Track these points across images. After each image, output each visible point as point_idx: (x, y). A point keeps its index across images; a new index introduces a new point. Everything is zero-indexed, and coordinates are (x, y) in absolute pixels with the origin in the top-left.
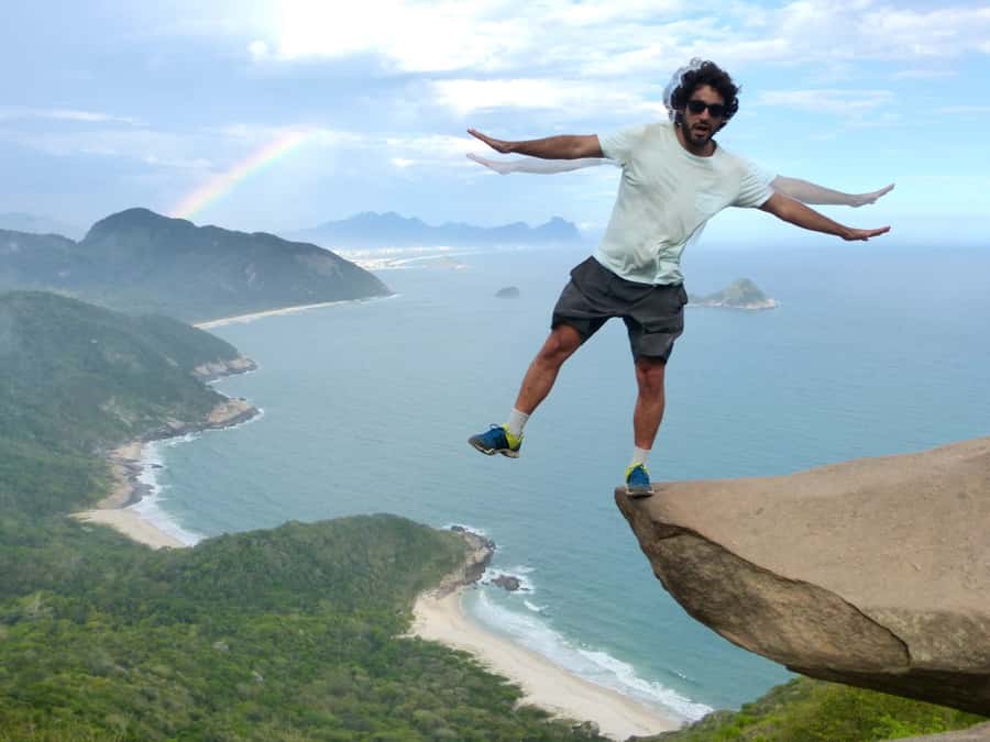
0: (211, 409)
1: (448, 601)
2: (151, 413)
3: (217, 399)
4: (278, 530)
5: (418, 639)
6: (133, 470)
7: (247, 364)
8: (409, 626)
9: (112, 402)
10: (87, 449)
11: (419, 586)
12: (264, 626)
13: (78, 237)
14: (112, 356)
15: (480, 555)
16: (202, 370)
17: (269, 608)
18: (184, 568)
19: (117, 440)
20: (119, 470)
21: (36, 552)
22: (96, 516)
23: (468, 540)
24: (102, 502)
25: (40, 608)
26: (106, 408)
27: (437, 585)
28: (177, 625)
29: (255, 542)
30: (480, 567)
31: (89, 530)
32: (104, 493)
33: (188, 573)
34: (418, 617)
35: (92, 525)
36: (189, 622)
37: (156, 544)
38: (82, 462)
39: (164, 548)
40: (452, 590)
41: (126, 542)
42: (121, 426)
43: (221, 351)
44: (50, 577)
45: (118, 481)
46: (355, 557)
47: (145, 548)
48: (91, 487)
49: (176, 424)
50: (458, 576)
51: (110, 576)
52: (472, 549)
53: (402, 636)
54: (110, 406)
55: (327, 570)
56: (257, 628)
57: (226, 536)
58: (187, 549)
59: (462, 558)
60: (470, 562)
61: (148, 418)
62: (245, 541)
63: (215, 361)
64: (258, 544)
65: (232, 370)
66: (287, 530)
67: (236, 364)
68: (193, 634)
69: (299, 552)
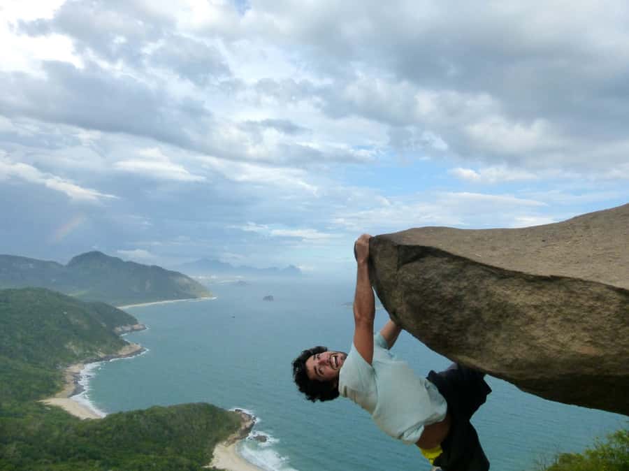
0: (121, 349)
1: (231, 447)
2: (91, 350)
3: (123, 343)
4: (147, 410)
5: (214, 468)
6: (77, 377)
7: (141, 327)
8: (210, 461)
9: (70, 343)
10: (54, 366)
11: (217, 441)
12: (135, 461)
13: (65, 263)
14: (74, 320)
15: (248, 424)
16: (119, 329)
17: (138, 451)
18: (96, 430)
19: (71, 363)
20: (69, 378)
21: (18, 420)
22: (53, 401)
23: (243, 416)
24: (58, 394)
25: (15, 451)
26: (67, 346)
27: (226, 439)
28: (88, 461)
29: (135, 416)
30: (248, 430)
31: (50, 409)
32: (59, 389)
33: (98, 432)
34: (215, 457)
35: (51, 406)
36: (95, 459)
37: (83, 417)
38: (51, 374)
39: (87, 419)
40: (233, 442)
41: (68, 416)
42: (74, 356)
43: (129, 320)
44: (23, 434)
45: (68, 383)
46: (186, 424)
47: (77, 419)
48: (54, 386)
49: (102, 355)
50: (237, 435)
51: (56, 433)
52: (244, 421)
53: (206, 467)
54: (71, 346)
55: (171, 431)
56: (132, 462)
57: (120, 413)
58: (100, 419)
59: (239, 425)
60: (243, 428)
61: (88, 352)
62: (130, 416)
63: (126, 325)
64: (137, 417)
65: (133, 330)
66: (152, 410)
67: (136, 327)
68: (97, 465)
69: (158, 421)
